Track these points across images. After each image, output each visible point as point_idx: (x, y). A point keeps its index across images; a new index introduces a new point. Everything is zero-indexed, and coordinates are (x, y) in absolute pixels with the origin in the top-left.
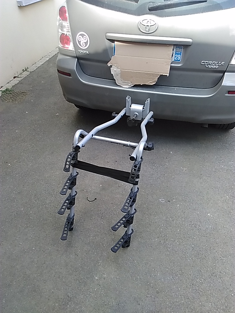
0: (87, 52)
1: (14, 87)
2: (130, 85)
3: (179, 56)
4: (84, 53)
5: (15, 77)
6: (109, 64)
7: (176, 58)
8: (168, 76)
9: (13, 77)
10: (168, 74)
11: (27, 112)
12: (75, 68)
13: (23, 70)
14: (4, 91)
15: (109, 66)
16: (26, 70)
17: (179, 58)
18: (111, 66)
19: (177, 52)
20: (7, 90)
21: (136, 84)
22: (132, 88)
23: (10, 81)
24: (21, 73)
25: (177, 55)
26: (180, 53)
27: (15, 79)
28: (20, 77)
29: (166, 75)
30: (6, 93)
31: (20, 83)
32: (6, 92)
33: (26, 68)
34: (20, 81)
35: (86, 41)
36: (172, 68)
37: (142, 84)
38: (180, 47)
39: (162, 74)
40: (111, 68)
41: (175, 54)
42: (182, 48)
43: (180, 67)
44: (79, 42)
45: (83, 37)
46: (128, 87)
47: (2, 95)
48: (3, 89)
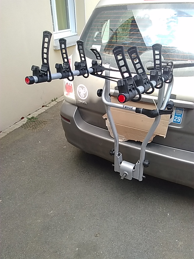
0: (86, 102)
1: (39, 115)
2: (123, 139)
3: (179, 118)
4: (83, 103)
5: (43, 106)
6: (104, 116)
7: (176, 120)
8: (165, 138)
9: (42, 106)
10: (165, 136)
11: (40, 142)
12: (74, 116)
13: (52, 100)
14: (30, 119)
15: (104, 118)
16: (55, 100)
17: (179, 120)
18: (106, 119)
19: (176, 114)
20: (32, 118)
21: (130, 139)
22: (126, 142)
23: (39, 109)
24: (50, 103)
25: (177, 117)
26: (180, 115)
27: (43, 107)
28: (48, 106)
29: (163, 137)
30: (31, 121)
31: (46, 112)
32: (31, 119)
33: (55, 99)
34: (46, 110)
35: (85, 93)
36: (170, 129)
37: (136, 141)
38: (180, 109)
39: (158, 134)
40: (106, 120)
41: (174, 115)
42: (183, 110)
43: (180, 129)
44: (79, 93)
45: (82, 89)
46: (122, 141)
47: (27, 122)
48: (30, 117)
